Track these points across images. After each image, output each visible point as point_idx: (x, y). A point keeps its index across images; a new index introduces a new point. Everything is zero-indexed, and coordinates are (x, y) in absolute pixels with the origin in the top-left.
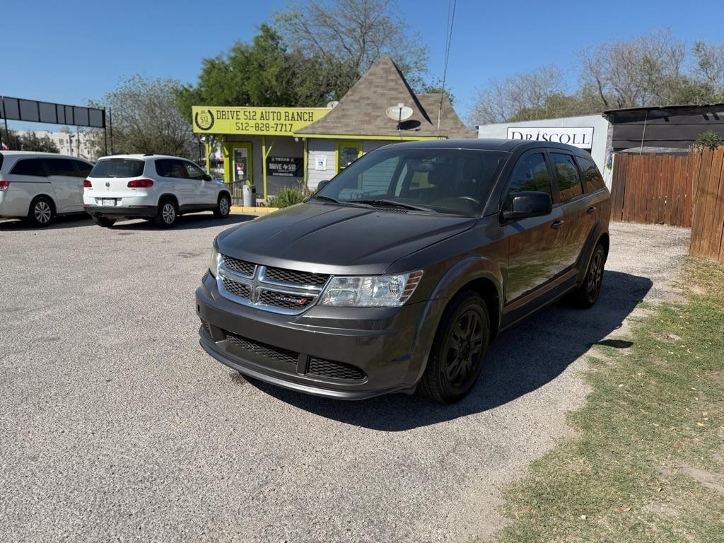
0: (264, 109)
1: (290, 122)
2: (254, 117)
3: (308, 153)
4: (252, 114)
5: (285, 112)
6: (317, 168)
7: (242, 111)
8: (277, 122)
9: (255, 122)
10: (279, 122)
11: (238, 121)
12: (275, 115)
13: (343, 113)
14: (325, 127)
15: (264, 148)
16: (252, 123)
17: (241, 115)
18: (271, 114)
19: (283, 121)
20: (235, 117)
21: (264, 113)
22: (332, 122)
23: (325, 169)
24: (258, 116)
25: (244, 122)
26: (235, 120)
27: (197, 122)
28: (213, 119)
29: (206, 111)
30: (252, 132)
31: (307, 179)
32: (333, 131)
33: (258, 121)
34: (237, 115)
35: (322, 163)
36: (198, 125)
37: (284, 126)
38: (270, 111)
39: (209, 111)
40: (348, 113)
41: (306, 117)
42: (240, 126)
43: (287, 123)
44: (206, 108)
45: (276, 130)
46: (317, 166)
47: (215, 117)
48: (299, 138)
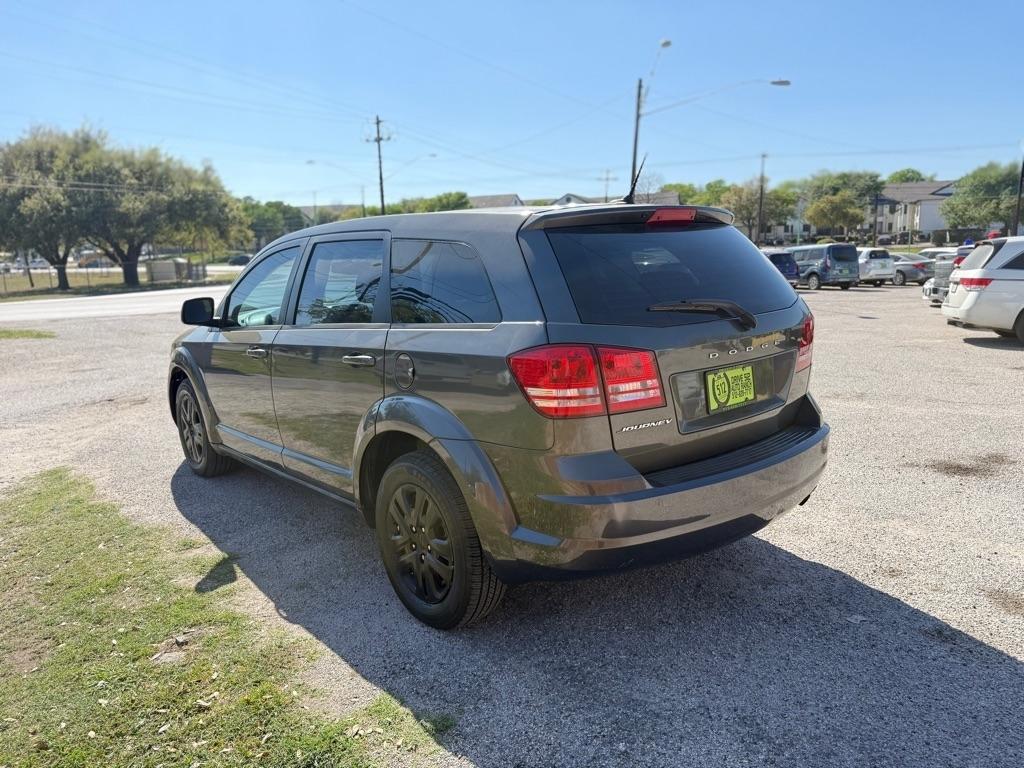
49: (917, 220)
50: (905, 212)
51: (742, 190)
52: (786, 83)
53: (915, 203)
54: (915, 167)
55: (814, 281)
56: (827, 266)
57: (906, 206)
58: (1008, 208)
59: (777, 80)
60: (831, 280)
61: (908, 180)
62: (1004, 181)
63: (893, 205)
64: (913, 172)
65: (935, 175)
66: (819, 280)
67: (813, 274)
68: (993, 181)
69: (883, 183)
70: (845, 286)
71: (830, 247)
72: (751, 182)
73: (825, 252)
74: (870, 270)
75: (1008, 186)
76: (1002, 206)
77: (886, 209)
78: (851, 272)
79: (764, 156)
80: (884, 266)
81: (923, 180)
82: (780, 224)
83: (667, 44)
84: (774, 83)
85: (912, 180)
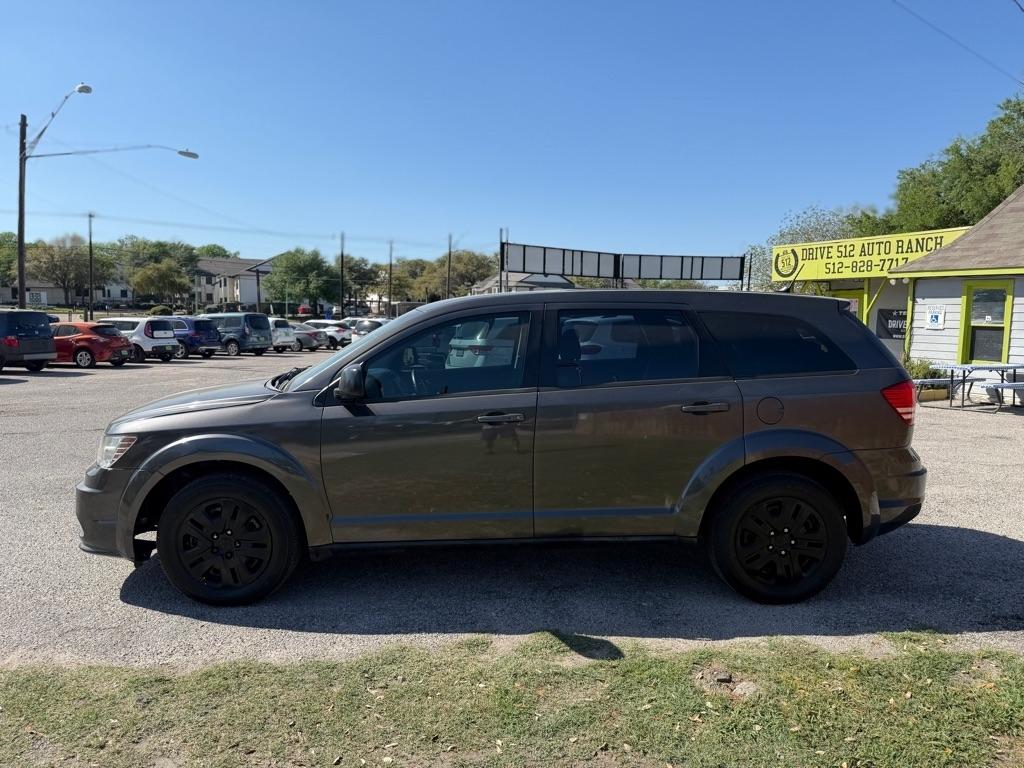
0: (866, 240)
1: (905, 255)
2: (852, 254)
3: (914, 301)
4: (848, 249)
5: (898, 242)
6: (927, 327)
7: (835, 246)
8: (883, 256)
9: (852, 259)
10: (886, 257)
11: (829, 261)
12: (882, 246)
13: (990, 232)
14: (946, 259)
15: (866, 296)
16: (848, 262)
17: (834, 253)
18: (876, 247)
19: (892, 255)
20: (825, 256)
21: (866, 246)
22: (962, 250)
23: (941, 327)
24: (858, 250)
25: (837, 261)
26: (825, 260)
27: (776, 267)
28: (797, 261)
29: (789, 251)
30: (847, 274)
31: (910, 344)
32: (956, 265)
33: (857, 258)
34: (829, 252)
35: (937, 317)
36: (777, 270)
37: (894, 263)
38: (875, 241)
39: (793, 252)
40: (999, 231)
41: (931, 244)
42: (831, 266)
43: (900, 256)
44: (789, 248)
45: (882, 270)
46: (927, 322)
47: (800, 258)
48: (897, 279)
49: (237, 292)
50: (225, 285)
51: (51, 247)
52: (194, 156)
53: (233, 277)
54: (219, 243)
55: (233, 347)
56: (246, 334)
57: (225, 280)
58: (316, 288)
59: (184, 150)
60: (251, 347)
61: (215, 255)
62: (310, 265)
63: (209, 277)
64: (219, 248)
65: (238, 253)
66: (239, 347)
67: (230, 341)
68: (302, 265)
69: (197, 256)
70: (259, 352)
71: (246, 316)
72: (64, 241)
73: (243, 320)
74: (277, 338)
75: (314, 269)
76: (312, 286)
77: (203, 280)
78: (266, 339)
79: (91, 216)
80: (287, 334)
81: (228, 256)
82: (98, 288)
83: (86, 90)
84: (181, 153)
85: (219, 255)
